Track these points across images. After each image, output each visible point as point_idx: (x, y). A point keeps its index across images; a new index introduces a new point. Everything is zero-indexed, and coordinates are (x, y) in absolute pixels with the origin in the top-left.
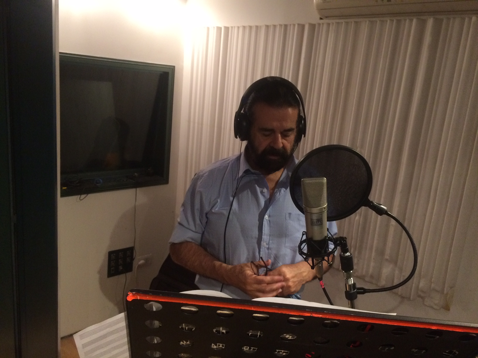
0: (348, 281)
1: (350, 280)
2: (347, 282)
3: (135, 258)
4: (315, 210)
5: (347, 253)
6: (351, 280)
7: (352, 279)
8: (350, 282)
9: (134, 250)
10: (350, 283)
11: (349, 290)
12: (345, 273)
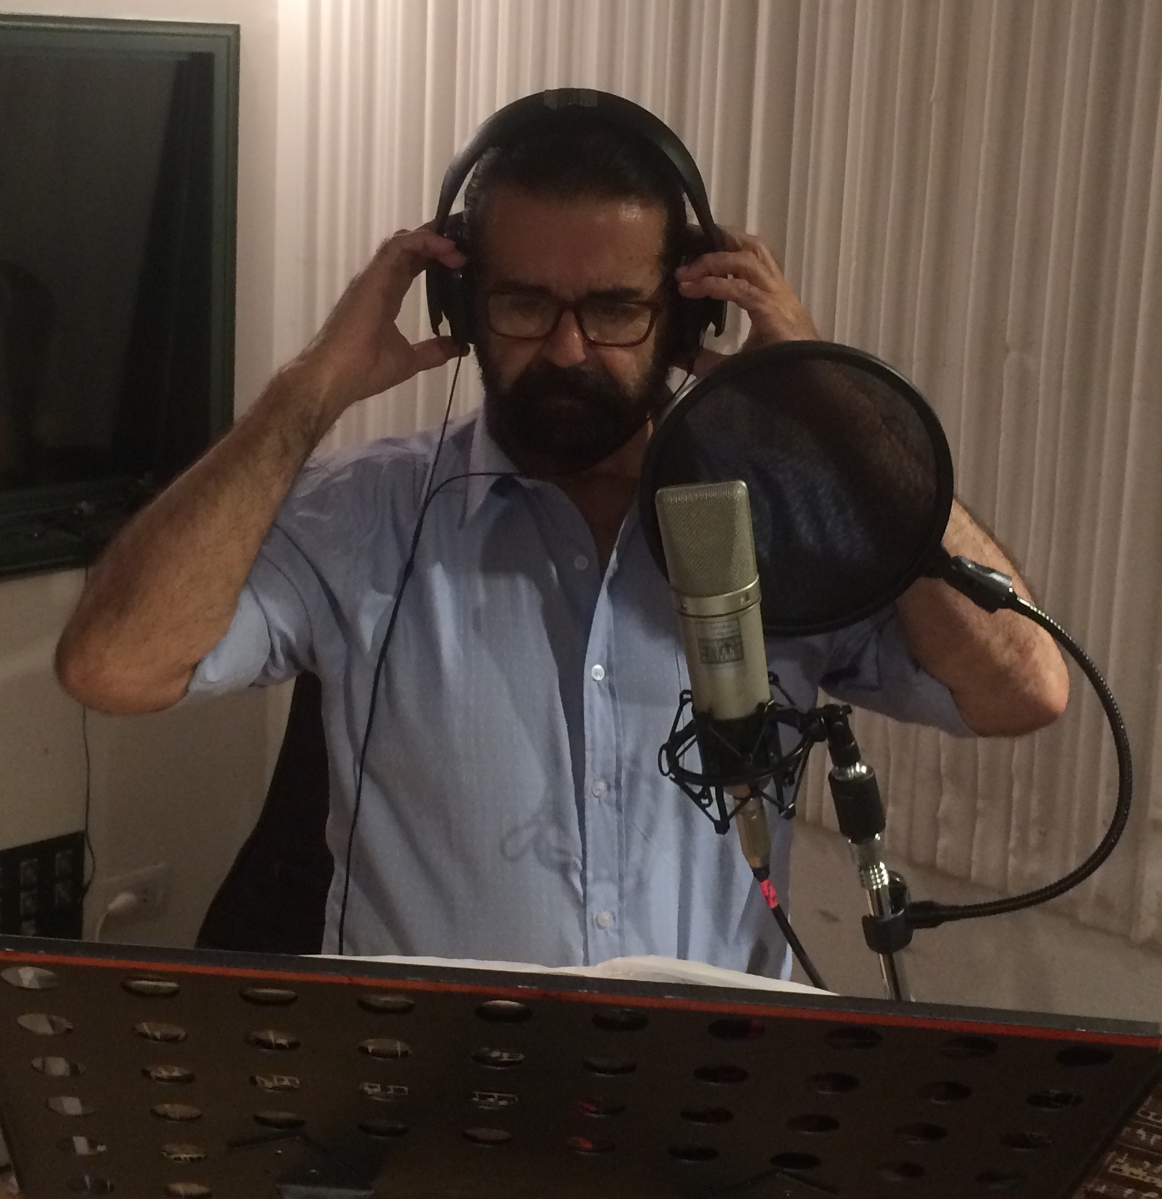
0: (870, 875)
1: (876, 871)
2: (866, 882)
3: (90, 883)
4: (717, 604)
5: (855, 766)
6: (880, 871)
7: (882, 866)
8: (876, 879)
9: (87, 850)
10: (877, 884)
11: (878, 915)
12: (855, 846)
